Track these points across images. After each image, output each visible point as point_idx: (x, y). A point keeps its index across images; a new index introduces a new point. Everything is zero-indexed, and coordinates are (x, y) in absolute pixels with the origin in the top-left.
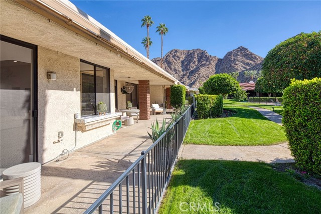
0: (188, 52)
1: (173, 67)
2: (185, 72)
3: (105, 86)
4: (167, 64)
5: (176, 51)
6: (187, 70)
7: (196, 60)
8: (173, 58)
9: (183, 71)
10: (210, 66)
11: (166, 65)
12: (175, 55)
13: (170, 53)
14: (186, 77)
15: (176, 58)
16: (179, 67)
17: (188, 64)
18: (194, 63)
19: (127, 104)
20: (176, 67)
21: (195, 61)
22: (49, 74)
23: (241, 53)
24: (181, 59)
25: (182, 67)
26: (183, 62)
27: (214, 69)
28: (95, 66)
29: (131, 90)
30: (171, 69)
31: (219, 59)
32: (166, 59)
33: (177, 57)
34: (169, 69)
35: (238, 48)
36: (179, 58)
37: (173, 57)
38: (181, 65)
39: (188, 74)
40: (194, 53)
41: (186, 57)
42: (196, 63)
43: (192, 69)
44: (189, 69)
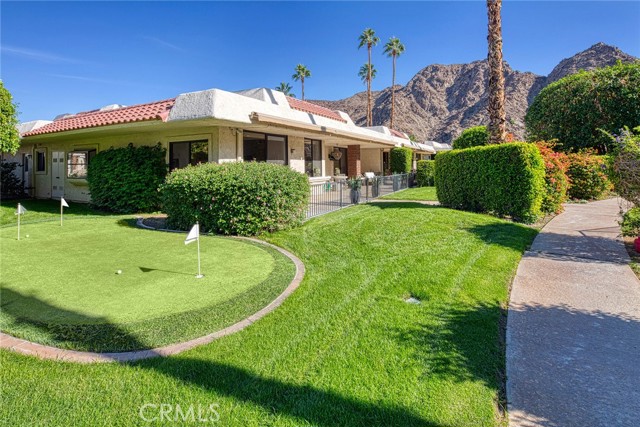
0: (463, 69)
1: (427, 103)
2: (454, 112)
3: (317, 155)
4: (416, 97)
5: (435, 69)
6: (460, 106)
7: (481, 84)
8: (428, 85)
9: (450, 109)
10: (515, 95)
11: (413, 100)
12: (433, 77)
13: (423, 74)
14: (456, 123)
15: (435, 82)
16: (440, 101)
17: (463, 94)
18: (475, 92)
19: (335, 170)
20: (435, 102)
21: (478, 87)
22: (292, 151)
23: (599, 59)
24: (446, 85)
25: (447, 100)
26: (449, 91)
27: (525, 101)
28: (312, 140)
29: (339, 156)
30: (423, 106)
31: (538, 78)
32: (413, 88)
33: (438, 80)
34: (419, 106)
35: (591, 49)
36: (442, 83)
37: (428, 81)
38: (445, 98)
39: (461, 116)
40: (476, 69)
41: (457, 80)
42: (482, 91)
43: (470, 105)
44: (465, 105)
